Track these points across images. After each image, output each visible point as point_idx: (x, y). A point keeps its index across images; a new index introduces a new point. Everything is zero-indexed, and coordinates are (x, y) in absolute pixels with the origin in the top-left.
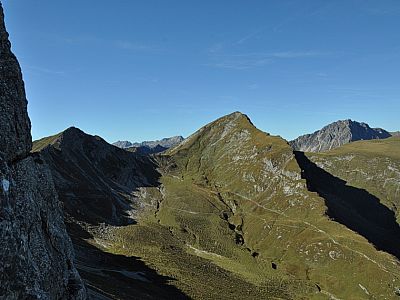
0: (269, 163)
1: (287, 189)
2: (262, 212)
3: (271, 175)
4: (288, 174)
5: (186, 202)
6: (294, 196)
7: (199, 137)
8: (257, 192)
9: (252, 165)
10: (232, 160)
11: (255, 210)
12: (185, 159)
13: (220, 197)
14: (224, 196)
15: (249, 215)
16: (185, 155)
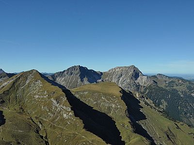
0: (55, 101)
1: (65, 115)
2: (54, 128)
3: (56, 107)
4: (64, 107)
5: (16, 125)
6: (69, 119)
7: (14, 83)
8: (51, 117)
9: (46, 101)
10: (34, 98)
11: (51, 126)
12: (8, 96)
13: (32, 120)
14: (34, 119)
15: (49, 129)
16: (8, 94)
